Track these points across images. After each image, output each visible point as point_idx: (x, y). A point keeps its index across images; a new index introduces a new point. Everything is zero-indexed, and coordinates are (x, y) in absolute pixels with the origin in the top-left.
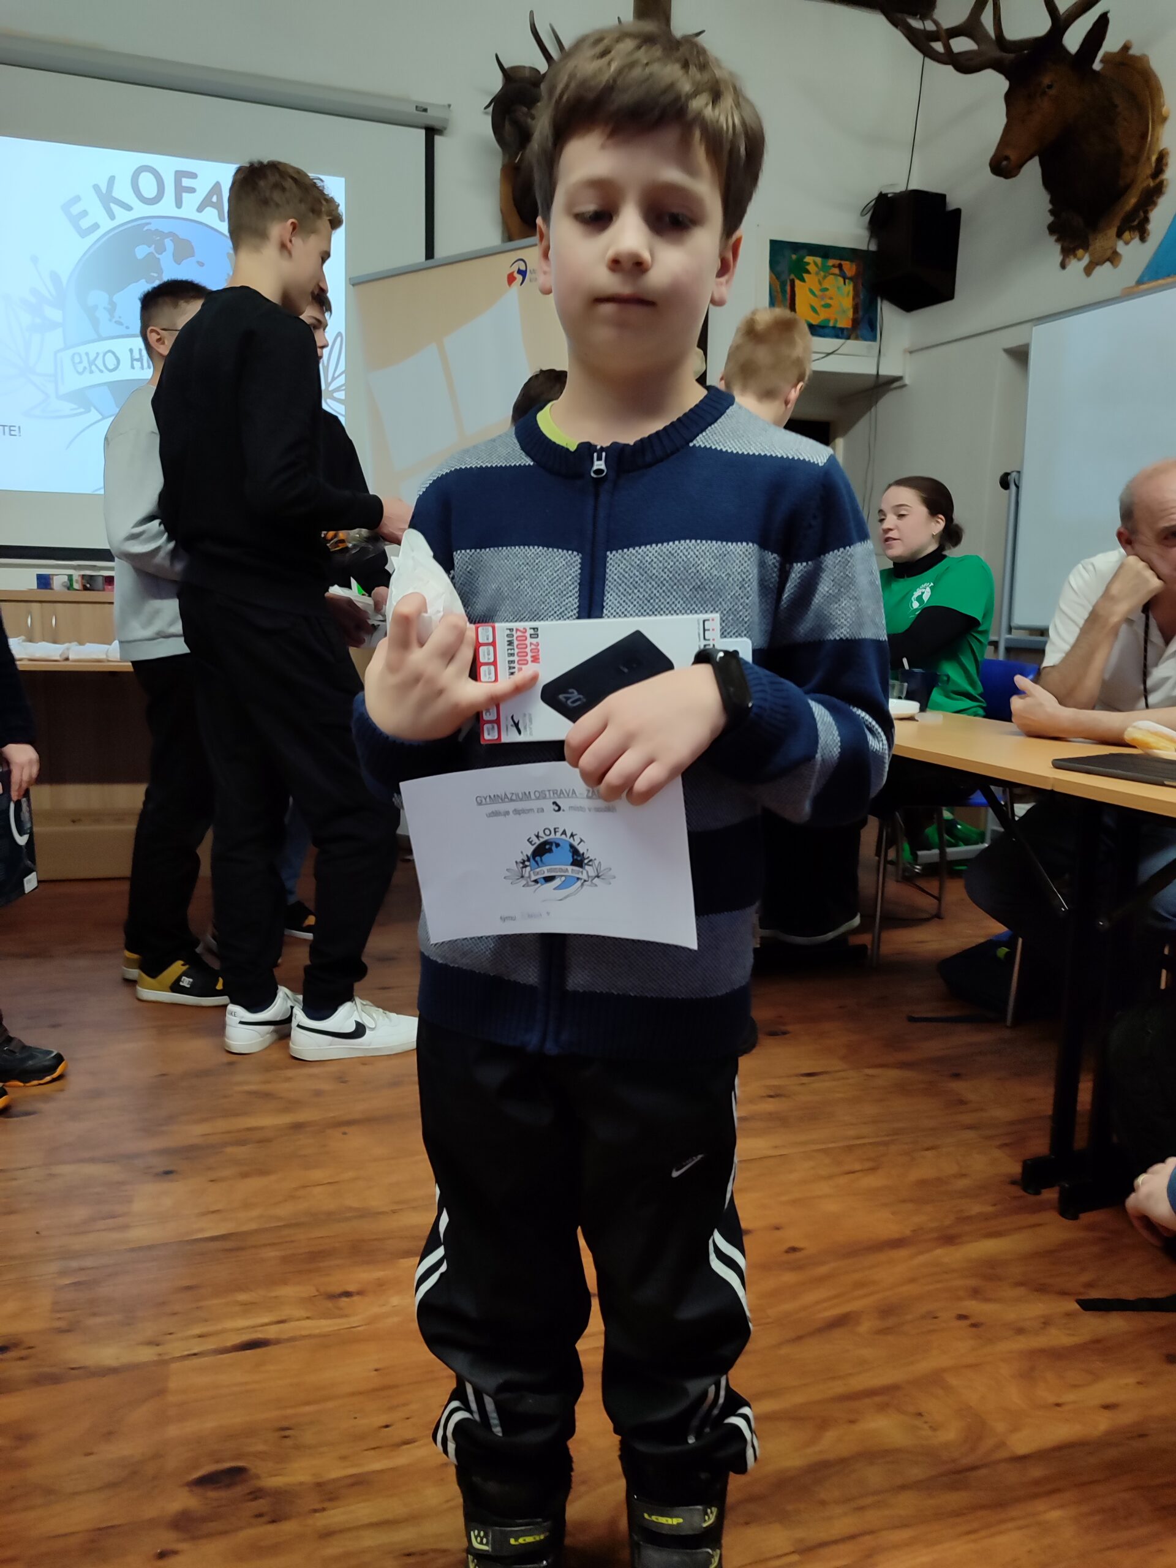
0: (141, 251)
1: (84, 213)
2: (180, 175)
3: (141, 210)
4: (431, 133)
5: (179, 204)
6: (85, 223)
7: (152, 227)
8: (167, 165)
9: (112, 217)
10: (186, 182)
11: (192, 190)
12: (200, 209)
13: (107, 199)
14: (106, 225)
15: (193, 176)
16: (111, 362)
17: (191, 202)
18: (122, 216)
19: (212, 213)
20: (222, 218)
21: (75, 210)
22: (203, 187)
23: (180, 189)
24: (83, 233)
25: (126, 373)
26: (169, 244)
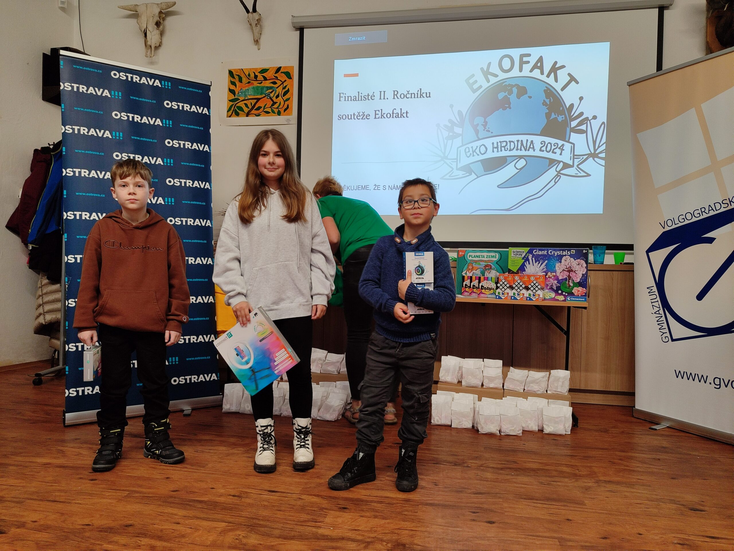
0: (501, 96)
1: (476, 82)
2: (522, 56)
3: (503, 76)
4: (662, 9)
5: (521, 70)
6: (475, 87)
7: (507, 83)
8: (516, 53)
9: (488, 81)
10: (525, 59)
11: (528, 62)
12: (531, 71)
13: (487, 73)
14: (486, 85)
15: (529, 55)
16: (483, 149)
17: (527, 68)
18: (493, 80)
19: (537, 72)
20: (542, 73)
21: (471, 81)
22: (533, 60)
23: (522, 63)
24: (474, 91)
25: (490, 155)
26: (515, 90)
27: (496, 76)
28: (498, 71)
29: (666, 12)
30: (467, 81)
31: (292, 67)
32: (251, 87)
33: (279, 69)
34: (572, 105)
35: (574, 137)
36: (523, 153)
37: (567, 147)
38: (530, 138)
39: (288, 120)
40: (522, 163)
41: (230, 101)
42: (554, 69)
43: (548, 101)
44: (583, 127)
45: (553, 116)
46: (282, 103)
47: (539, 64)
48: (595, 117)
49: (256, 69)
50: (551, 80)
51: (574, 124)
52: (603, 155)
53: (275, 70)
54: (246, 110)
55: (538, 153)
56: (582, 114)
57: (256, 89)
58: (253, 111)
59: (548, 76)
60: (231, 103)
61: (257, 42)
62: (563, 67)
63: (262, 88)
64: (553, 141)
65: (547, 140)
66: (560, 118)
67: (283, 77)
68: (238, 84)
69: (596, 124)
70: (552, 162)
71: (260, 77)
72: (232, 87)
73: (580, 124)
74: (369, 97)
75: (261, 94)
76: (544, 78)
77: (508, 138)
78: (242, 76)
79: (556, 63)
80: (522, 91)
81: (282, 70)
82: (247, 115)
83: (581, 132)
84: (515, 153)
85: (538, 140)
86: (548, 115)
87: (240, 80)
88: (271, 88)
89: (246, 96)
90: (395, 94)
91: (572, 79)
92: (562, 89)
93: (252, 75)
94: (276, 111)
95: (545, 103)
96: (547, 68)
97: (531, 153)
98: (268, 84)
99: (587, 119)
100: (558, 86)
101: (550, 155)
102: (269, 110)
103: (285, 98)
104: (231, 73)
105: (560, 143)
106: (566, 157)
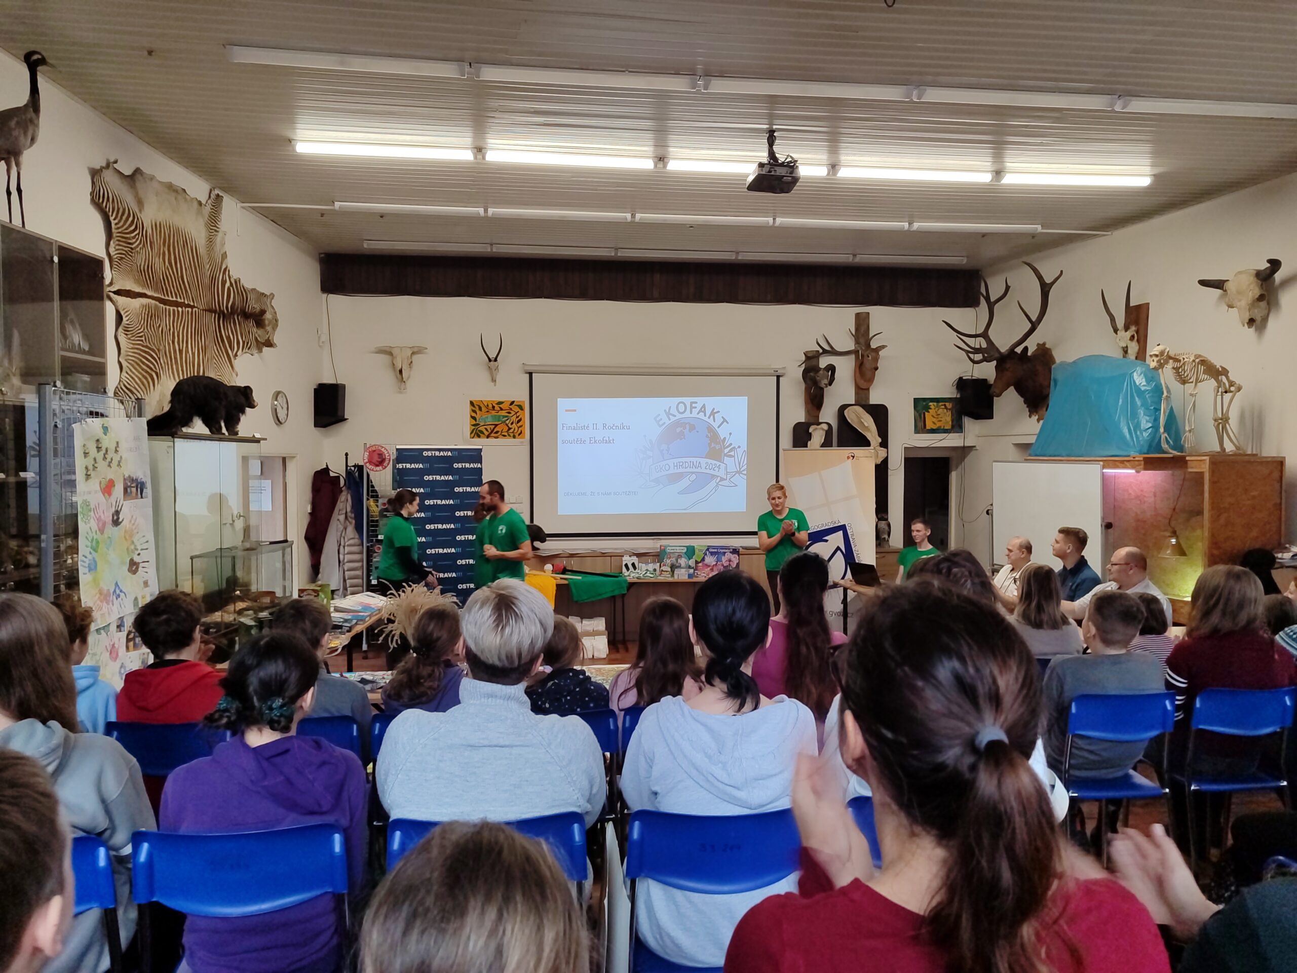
0: (678, 430)
1: (661, 419)
2: (692, 403)
3: (679, 416)
4: (778, 377)
5: (691, 413)
6: (661, 423)
7: (682, 421)
8: (687, 400)
9: (670, 420)
10: (694, 405)
11: (696, 407)
12: (698, 414)
13: (668, 414)
14: (668, 422)
15: (696, 403)
16: (667, 467)
17: (695, 411)
18: (673, 419)
19: (702, 414)
20: (705, 416)
21: (658, 419)
22: (699, 406)
23: (692, 408)
24: (660, 426)
25: (672, 471)
26: (688, 427)
27: (675, 416)
28: (676, 413)
29: (781, 378)
30: (655, 419)
31: (524, 402)
32: (489, 415)
33: (512, 403)
34: (725, 438)
35: (726, 459)
36: (694, 470)
37: (723, 466)
38: (699, 460)
39: (522, 442)
40: (694, 477)
41: (473, 425)
42: (713, 413)
43: (709, 435)
44: (732, 453)
45: (713, 445)
46: (516, 429)
47: (703, 410)
48: (739, 447)
49: (493, 401)
50: (711, 421)
51: (726, 451)
52: (745, 472)
53: (509, 403)
54: (486, 433)
55: (703, 470)
56: (731, 444)
57: (494, 417)
58: (493, 435)
59: (709, 418)
60: (473, 427)
61: (494, 380)
62: (719, 412)
63: (500, 416)
64: (714, 462)
65: (710, 461)
66: (717, 447)
67: (517, 409)
68: (478, 412)
69: (740, 451)
70: (713, 476)
71: (497, 408)
72: (474, 415)
73: (730, 451)
74: (583, 428)
75: (499, 421)
76: (706, 419)
77: (684, 460)
78: (482, 405)
79: (714, 409)
80: (692, 428)
81: (515, 403)
82: (488, 437)
83: (731, 456)
84: (688, 470)
85: (704, 461)
86: (710, 445)
87: (480, 409)
88: (506, 416)
89: (485, 422)
90: (604, 426)
91: (725, 420)
92: (718, 427)
93: (490, 406)
94: (512, 435)
95: (707, 436)
96: (708, 413)
97: (699, 470)
98: (503, 413)
99: (734, 447)
100: (715, 425)
101: (712, 472)
102: (506, 434)
103: (519, 424)
104: (472, 403)
105: (718, 463)
106: (722, 473)
